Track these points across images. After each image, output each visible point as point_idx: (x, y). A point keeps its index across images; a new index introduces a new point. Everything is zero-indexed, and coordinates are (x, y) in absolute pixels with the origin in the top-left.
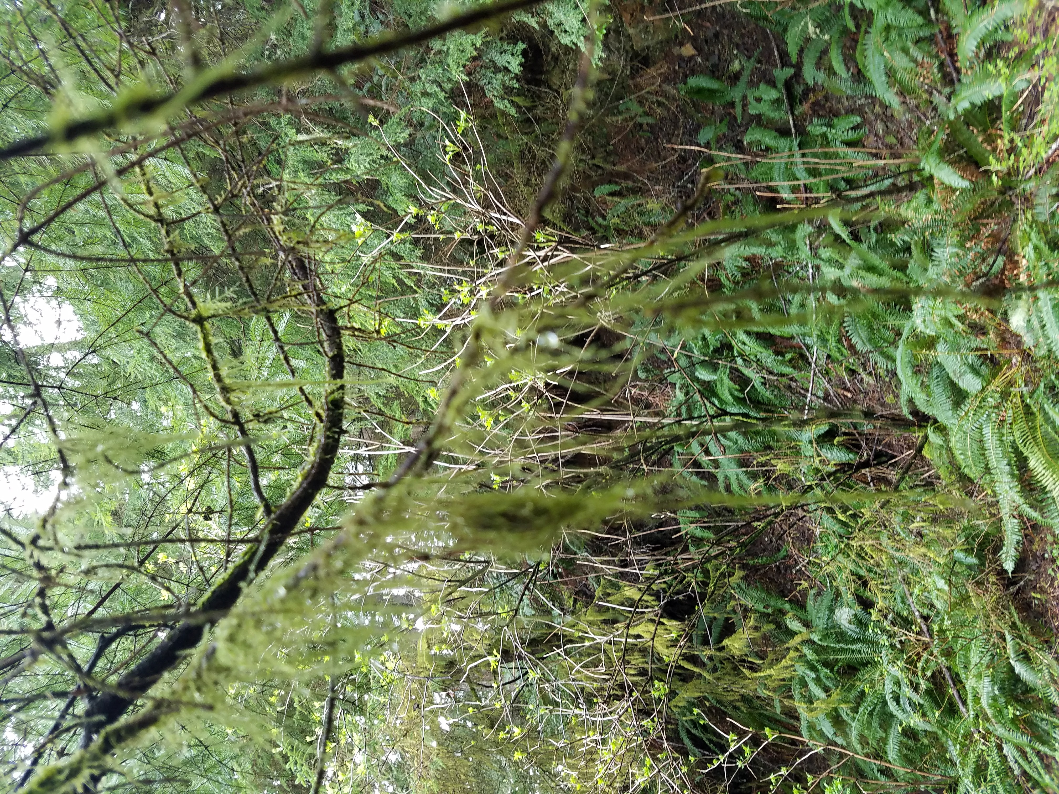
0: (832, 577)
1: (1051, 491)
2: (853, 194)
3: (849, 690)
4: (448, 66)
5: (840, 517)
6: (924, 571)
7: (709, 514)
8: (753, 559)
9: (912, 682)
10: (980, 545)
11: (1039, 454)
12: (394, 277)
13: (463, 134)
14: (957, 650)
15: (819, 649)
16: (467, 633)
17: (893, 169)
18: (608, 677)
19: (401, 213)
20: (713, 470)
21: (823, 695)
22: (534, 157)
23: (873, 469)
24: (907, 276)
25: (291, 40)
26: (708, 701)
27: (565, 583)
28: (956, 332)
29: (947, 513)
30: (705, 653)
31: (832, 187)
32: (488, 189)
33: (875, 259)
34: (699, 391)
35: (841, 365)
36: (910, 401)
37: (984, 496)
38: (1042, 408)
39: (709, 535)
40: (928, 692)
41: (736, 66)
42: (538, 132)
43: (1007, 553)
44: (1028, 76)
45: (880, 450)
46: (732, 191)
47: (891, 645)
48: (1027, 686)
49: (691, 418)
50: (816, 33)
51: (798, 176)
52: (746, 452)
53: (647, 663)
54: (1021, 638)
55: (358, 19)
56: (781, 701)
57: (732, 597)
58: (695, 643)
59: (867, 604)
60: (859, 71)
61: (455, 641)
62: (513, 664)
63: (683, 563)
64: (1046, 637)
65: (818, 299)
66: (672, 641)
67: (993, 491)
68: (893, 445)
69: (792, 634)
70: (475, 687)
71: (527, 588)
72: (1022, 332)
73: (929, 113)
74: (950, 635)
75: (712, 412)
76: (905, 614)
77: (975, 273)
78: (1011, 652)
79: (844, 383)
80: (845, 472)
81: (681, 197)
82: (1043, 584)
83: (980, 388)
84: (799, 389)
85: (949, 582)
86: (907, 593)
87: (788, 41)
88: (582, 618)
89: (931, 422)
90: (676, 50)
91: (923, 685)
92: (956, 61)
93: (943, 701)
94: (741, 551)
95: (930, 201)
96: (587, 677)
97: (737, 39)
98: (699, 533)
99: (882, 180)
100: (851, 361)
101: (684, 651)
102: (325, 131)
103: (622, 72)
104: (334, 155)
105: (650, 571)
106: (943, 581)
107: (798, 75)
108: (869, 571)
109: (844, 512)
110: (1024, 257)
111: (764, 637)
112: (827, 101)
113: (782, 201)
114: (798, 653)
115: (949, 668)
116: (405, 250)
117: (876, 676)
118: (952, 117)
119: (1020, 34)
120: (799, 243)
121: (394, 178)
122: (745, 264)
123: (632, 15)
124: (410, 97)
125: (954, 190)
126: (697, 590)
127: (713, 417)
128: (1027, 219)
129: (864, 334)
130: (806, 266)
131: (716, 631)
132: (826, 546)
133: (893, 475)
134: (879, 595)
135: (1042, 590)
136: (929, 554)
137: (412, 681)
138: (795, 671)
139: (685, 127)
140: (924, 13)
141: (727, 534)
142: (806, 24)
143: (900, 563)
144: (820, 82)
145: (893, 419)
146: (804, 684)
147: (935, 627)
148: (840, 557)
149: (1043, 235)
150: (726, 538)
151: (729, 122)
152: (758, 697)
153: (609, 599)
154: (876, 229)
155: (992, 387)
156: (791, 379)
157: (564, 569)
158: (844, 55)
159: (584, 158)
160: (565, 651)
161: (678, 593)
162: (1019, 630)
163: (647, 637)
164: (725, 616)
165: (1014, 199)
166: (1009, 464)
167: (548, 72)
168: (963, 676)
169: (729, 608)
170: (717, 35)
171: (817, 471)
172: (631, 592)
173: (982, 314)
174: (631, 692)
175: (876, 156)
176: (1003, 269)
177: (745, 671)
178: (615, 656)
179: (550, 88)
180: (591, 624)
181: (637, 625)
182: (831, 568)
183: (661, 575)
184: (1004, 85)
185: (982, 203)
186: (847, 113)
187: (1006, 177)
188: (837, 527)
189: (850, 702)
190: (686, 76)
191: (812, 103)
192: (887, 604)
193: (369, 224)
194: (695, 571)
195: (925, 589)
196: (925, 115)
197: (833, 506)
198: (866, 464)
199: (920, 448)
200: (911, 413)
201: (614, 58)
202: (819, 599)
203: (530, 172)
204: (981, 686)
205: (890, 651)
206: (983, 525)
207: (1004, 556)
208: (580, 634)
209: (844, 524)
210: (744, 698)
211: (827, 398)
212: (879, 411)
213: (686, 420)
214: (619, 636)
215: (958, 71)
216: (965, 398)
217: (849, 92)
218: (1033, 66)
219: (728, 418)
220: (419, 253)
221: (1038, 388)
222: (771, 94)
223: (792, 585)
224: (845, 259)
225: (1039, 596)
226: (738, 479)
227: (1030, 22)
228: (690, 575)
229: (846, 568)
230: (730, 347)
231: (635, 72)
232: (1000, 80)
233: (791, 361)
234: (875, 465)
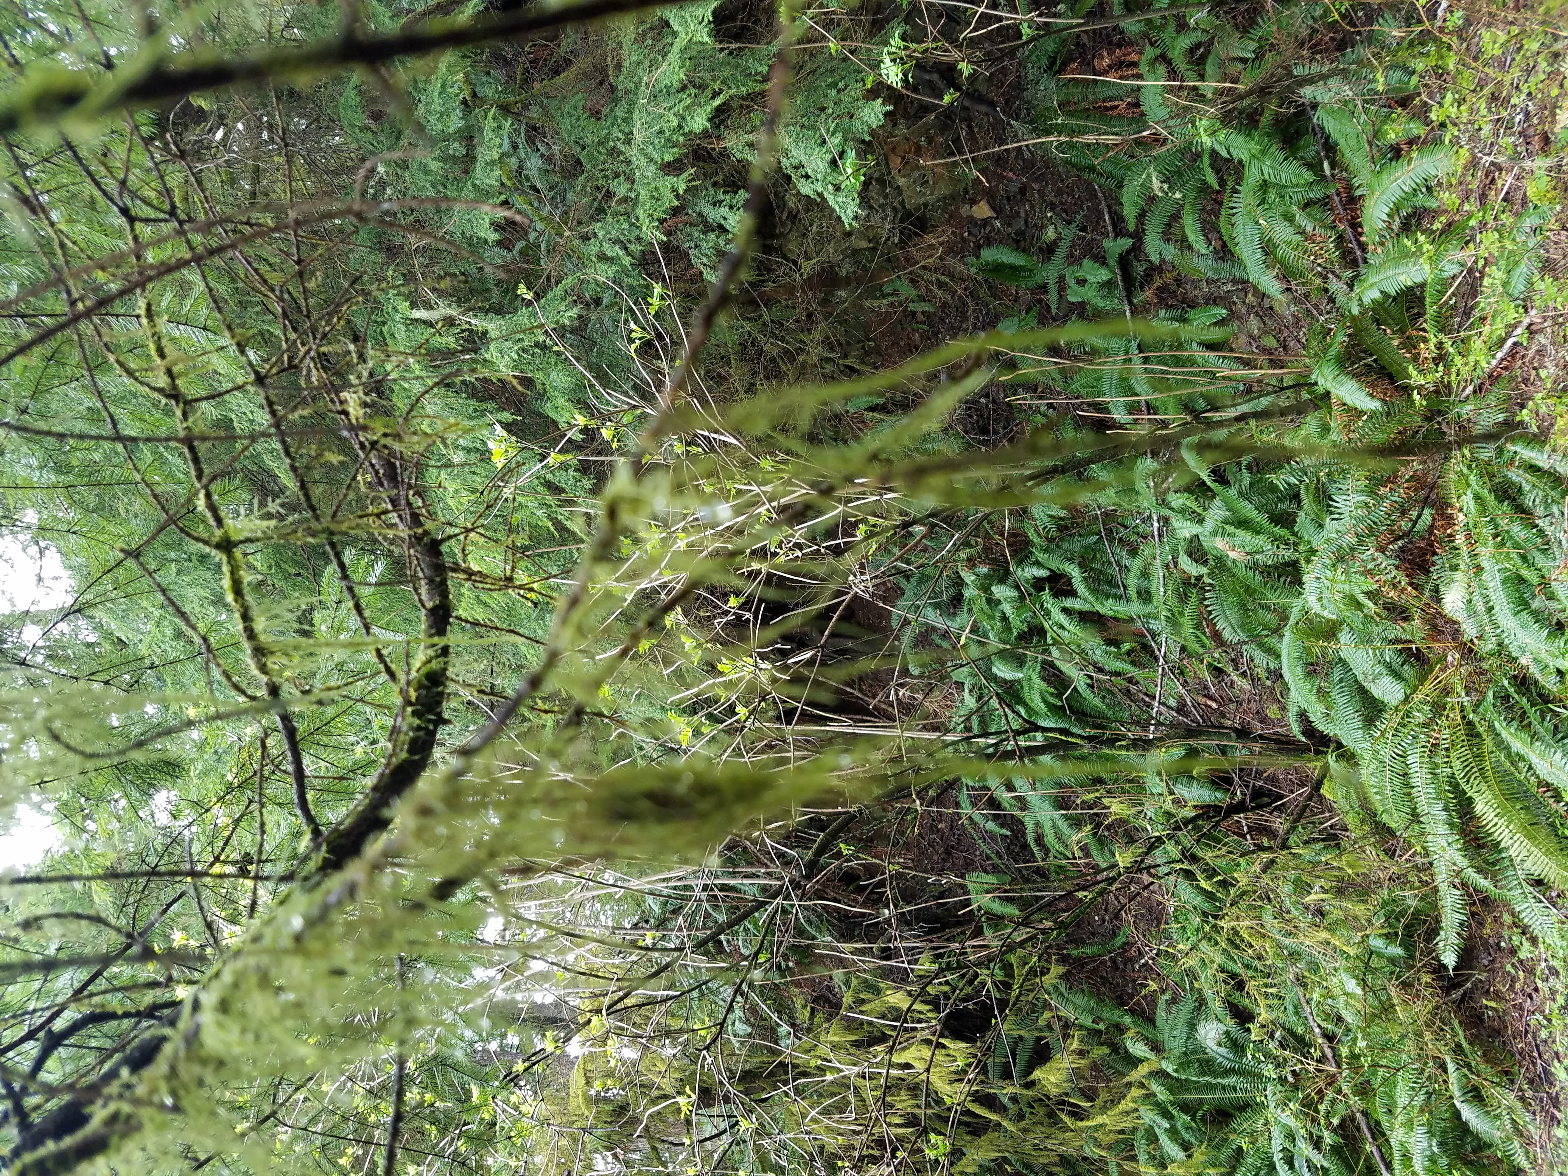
0: (1192, 975)
1: (1507, 849)
2: (1216, 416)
3: (1218, 1147)
4: (638, 219)
5: (1203, 884)
6: (1326, 966)
7: (1013, 879)
8: (1076, 948)
9: (1311, 1134)
10: (1406, 927)
11: (1488, 795)
12: (549, 517)
13: (657, 316)
14: (1376, 1086)
15: (1174, 1085)
16: (646, 1062)
17: (1274, 382)
18: (860, 1128)
19: (562, 426)
20: (1017, 813)
21: (1181, 1155)
22: (760, 352)
23: (1250, 815)
24: (1295, 534)
25: (407, 174)
26: (1010, 1164)
27: (798, 984)
28: (1366, 616)
29: (1359, 880)
30: (1006, 1091)
31: (1187, 407)
32: (693, 395)
33: (1248, 510)
34: (997, 694)
35: (1202, 661)
36: (1303, 716)
37: (1412, 856)
38: (1491, 727)
39: (1012, 910)
40: (1336, 1150)
41: (1050, 234)
42: (766, 318)
43: (1446, 939)
44: (1460, 256)
45: (1261, 787)
46: (1043, 409)
47: (1280, 1078)
48: (1480, 1139)
49: (985, 734)
50: (1163, 191)
51: (1138, 389)
52: (1067, 786)
53: (919, 1107)
54: (1469, 1067)
55: (506, 146)
56: (1119, 1165)
57: (1047, 1006)
58: (990, 1075)
59: (1243, 1017)
60: (1224, 245)
61: (628, 1075)
62: (715, 1111)
63: (974, 953)
64: (1505, 1066)
65: (1167, 565)
66: (956, 1073)
67: (1424, 848)
68: (1278, 780)
69: (1135, 1062)
70: (659, 1146)
71: (738, 991)
72: (1460, 617)
73: (1324, 306)
74: (1365, 1062)
75: (1015, 727)
76: (1300, 1031)
77: (1392, 532)
78: (1455, 1089)
79: (1206, 687)
80: (1209, 818)
81: (971, 416)
82: (1499, 986)
83: (1401, 696)
84: (1141, 696)
85: (1363, 983)
86: (1303, 1000)
87: (1124, 200)
88: (822, 1038)
89: (1333, 746)
90: (965, 210)
91: (1328, 1138)
92: (1361, 234)
93: (1357, 1163)
94: (1058, 935)
95: (1325, 429)
96: (828, 1129)
97: (1052, 197)
98: (998, 908)
99: (1259, 397)
100: (1216, 655)
101: (974, 1088)
102: (454, 305)
103: (888, 239)
104: (466, 340)
105: (926, 965)
106: (1354, 982)
107: (1137, 249)
108: (1247, 967)
109: (1209, 878)
110: (1461, 510)
111: (1094, 1067)
112: (1179, 285)
113: (1114, 425)
114: (1144, 1092)
115: (1365, 1113)
116: (567, 479)
117: (1259, 1126)
118: (1355, 311)
119: (1448, 198)
120: (1140, 485)
121: (553, 375)
122: (1062, 513)
123: (903, 158)
124: (581, 263)
125: (1360, 413)
126: (995, 994)
127: (1017, 733)
128: (1463, 456)
129: (1234, 616)
130: (1150, 517)
131: (1022, 1058)
132: (1184, 928)
133: (1279, 824)
134: (1262, 1002)
135: (1498, 996)
136: (1333, 941)
137: (560, 1134)
138: (1139, 1118)
139: (977, 318)
140: (1314, 166)
141: (1039, 910)
142: (1149, 176)
143: (1291, 954)
144: (1169, 258)
145: (1278, 742)
146: (1152, 1138)
147: (1344, 1051)
148: (1204, 946)
149: (1486, 479)
150: (1037, 916)
151: (1040, 313)
152: (1085, 1159)
153: (864, 1008)
154: (1249, 468)
155: (1419, 696)
156: (1131, 680)
157: (797, 964)
158: (1203, 222)
159: (831, 356)
160: (796, 1088)
161: (965, 999)
162: (1466, 1056)
163: (920, 1066)
164: (1037, 1034)
165: (1444, 428)
166: (1445, 809)
167: (782, 235)
168: (1385, 1124)
169: (1042, 1022)
170: (1023, 190)
171: (1169, 815)
172: (898, 999)
173: (1403, 590)
174: (894, 1150)
175: (1248, 364)
176: (1432, 528)
177: (1066, 1119)
178: (870, 1096)
179: (785, 257)
180: (834, 1047)
181: (904, 1049)
182: (1192, 962)
183: (941, 972)
184: (1427, 267)
185: (1400, 433)
186: (1207, 304)
187: (1433, 396)
188: (1198, 900)
189: (1221, 1165)
190: (979, 247)
191: (1158, 288)
192: (1273, 1016)
193: (514, 439)
194: (992, 965)
195: (1328, 993)
196: (1317, 309)
197: (1193, 868)
198: (1240, 807)
199: (1318, 785)
200: (1303, 733)
201: (876, 220)
202: (1174, 1008)
203: (754, 374)
204: (1412, 1140)
205: (1279, 1087)
206: (1411, 900)
207: (1441, 944)
208: (819, 1062)
209: (1209, 896)
210: (1064, 1161)
211: (1181, 709)
212: (1258, 728)
213: (979, 736)
214: (878, 1065)
215: (1363, 247)
216: (1380, 711)
217: (1210, 273)
218: (1467, 243)
219: (1039, 735)
220: (587, 483)
221: (1484, 698)
222: (1100, 275)
223: (1134, 988)
224: (1205, 509)
225: (1493, 1004)
226: (1054, 826)
227: (1461, 183)
228: (986, 972)
229: (1212, 962)
230: (1041, 632)
231: (906, 239)
232: (1421, 260)
233: (1129, 653)
234: (1253, 809)
